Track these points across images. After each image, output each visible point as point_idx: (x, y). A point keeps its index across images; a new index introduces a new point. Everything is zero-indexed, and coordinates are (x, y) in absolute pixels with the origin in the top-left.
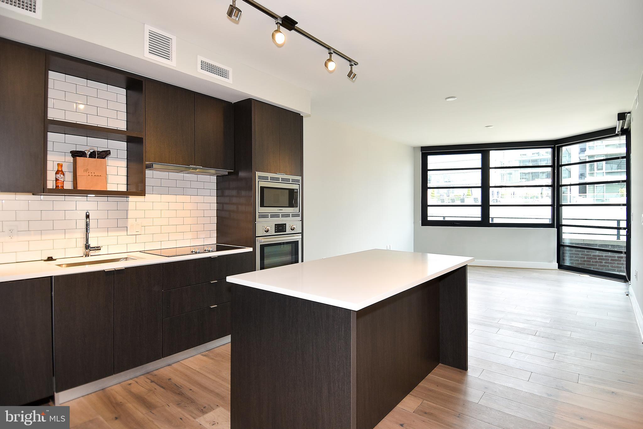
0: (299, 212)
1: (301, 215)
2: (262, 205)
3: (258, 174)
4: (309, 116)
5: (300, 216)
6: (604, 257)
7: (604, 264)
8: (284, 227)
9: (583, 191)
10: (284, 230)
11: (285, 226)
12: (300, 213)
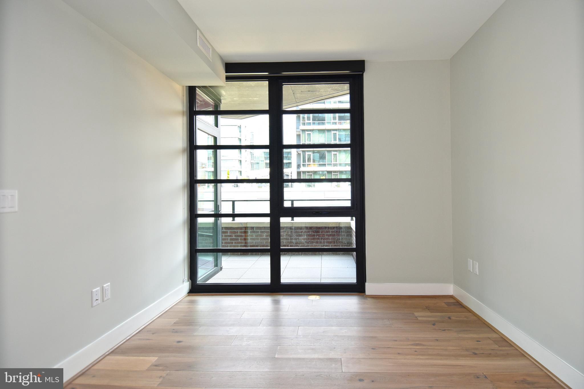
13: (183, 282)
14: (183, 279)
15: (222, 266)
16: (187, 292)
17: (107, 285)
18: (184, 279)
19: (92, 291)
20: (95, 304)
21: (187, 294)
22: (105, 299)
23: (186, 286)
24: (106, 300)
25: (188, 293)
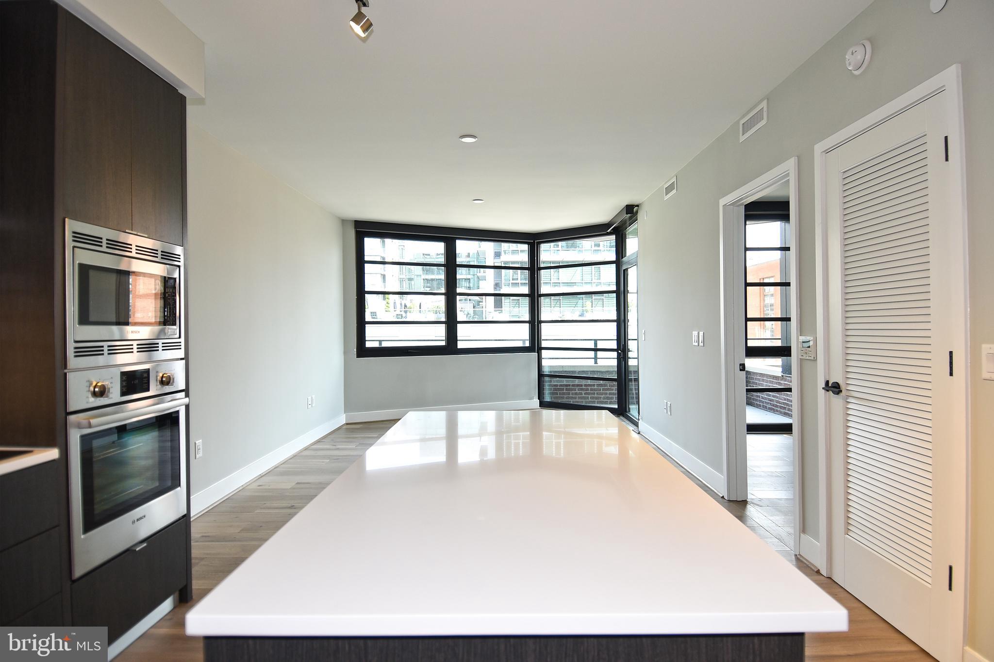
0: (180, 337)
1: (183, 344)
2: (84, 319)
3: (72, 226)
4: (201, 101)
5: (183, 347)
6: (583, 387)
7: (583, 395)
8: (145, 378)
9: (498, 305)
10: (145, 386)
11: (145, 375)
12: (182, 340)
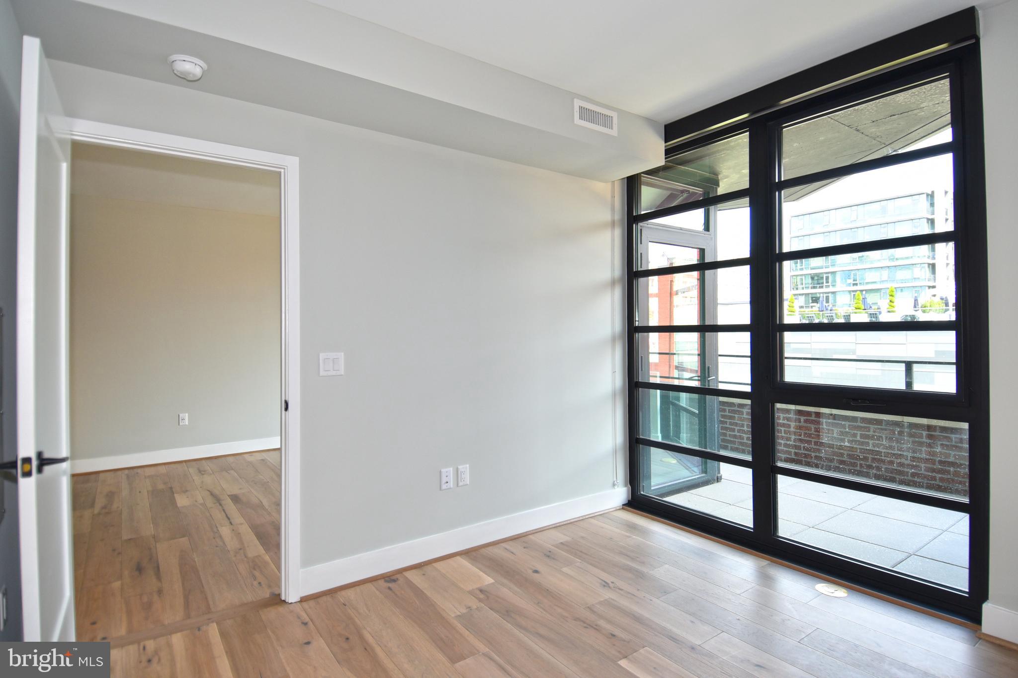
13: (614, 485)
14: (614, 482)
15: (719, 475)
16: (623, 503)
17: (465, 468)
18: (616, 482)
19: (440, 471)
20: (444, 487)
21: (621, 507)
22: (461, 484)
23: (621, 494)
24: (462, 486)
25: (623, 505)
